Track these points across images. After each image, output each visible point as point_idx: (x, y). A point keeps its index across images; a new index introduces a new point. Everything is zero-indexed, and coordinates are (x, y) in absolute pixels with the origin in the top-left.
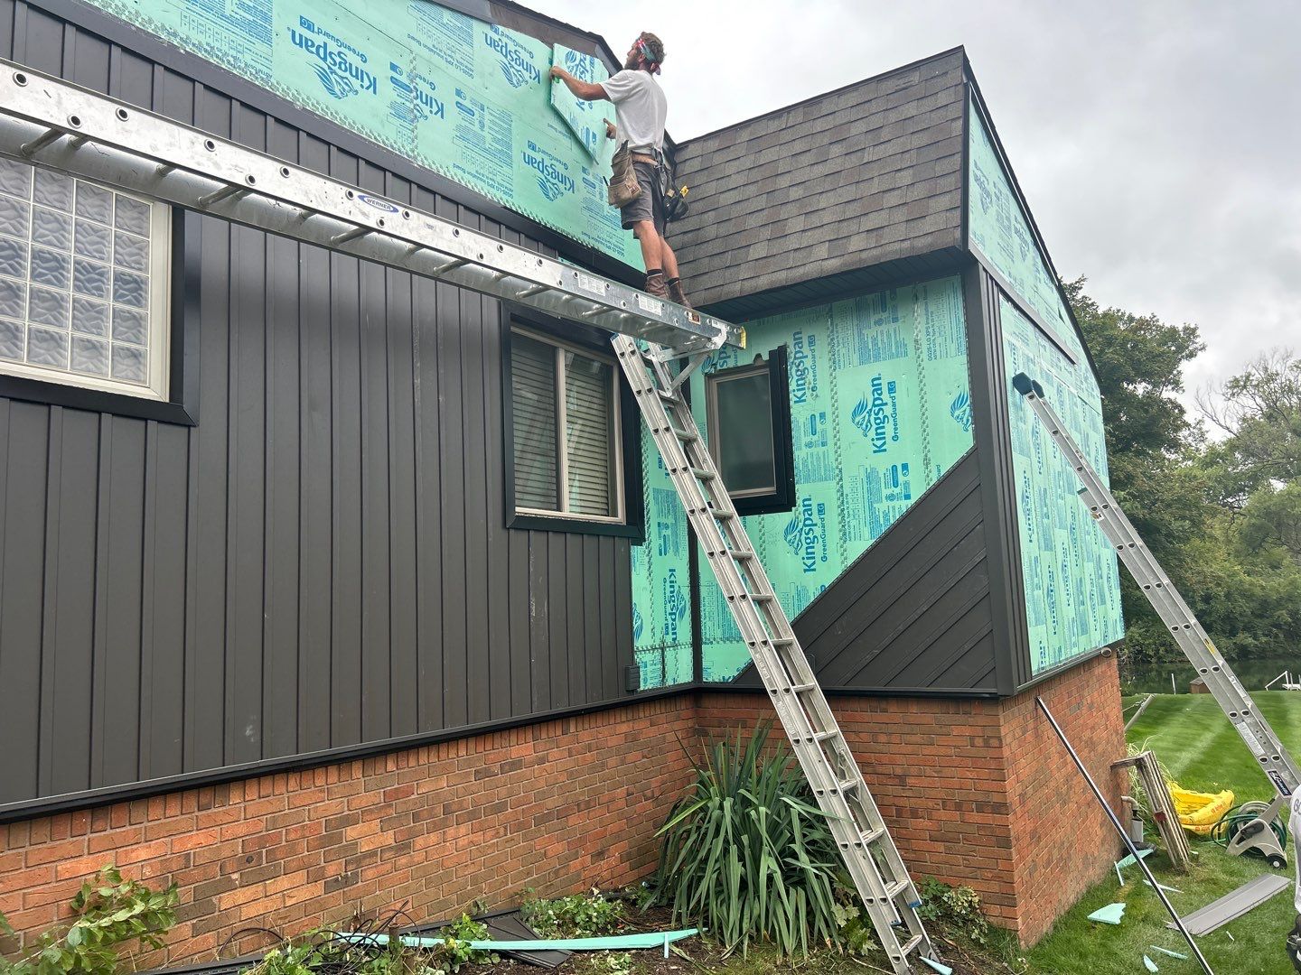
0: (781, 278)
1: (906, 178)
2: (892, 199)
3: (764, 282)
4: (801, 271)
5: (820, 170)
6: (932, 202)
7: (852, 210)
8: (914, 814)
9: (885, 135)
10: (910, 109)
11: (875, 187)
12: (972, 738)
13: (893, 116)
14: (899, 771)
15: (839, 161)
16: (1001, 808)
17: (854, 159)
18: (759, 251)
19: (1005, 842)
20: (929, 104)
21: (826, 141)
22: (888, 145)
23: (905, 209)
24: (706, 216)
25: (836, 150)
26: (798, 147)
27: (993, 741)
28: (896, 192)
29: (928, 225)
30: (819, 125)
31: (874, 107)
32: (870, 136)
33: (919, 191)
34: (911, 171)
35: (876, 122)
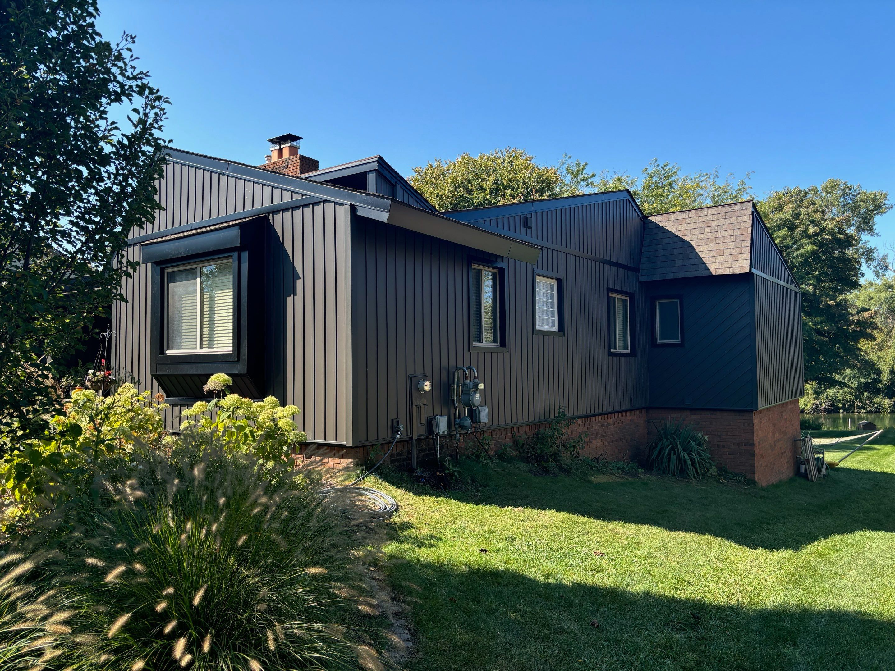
0: (688, 275)
1: (732, 245)
2: (727, 252)
3: (681, 275)
4: (695, 272)
5: (701, 236)
6: (740, 255)
7: (713, 253)
8: (724, 447)
9: (725, 228)
10: (734, 220)
11: (721, 246)
12: (744, 423)
13: (727, 221)
14: (719, 434)
15: (708, 234)
16: (753, 445)
17: (713, 235)
18: (679, 263)
19: (753, 455)
20: (740, 219)
21: (703, 226)
22: (726, 232)
23: (731, 256)
24: (658, 246)
25: (707, 230)
26: (693, 226)
27: (751, 424)
28: (728, 250)
29: (739, 264)
30: (701, 219)
31: (721, 216)
32: (719, 227)
33: (735, 251)
34: (733, 243)
35: (722, 222)
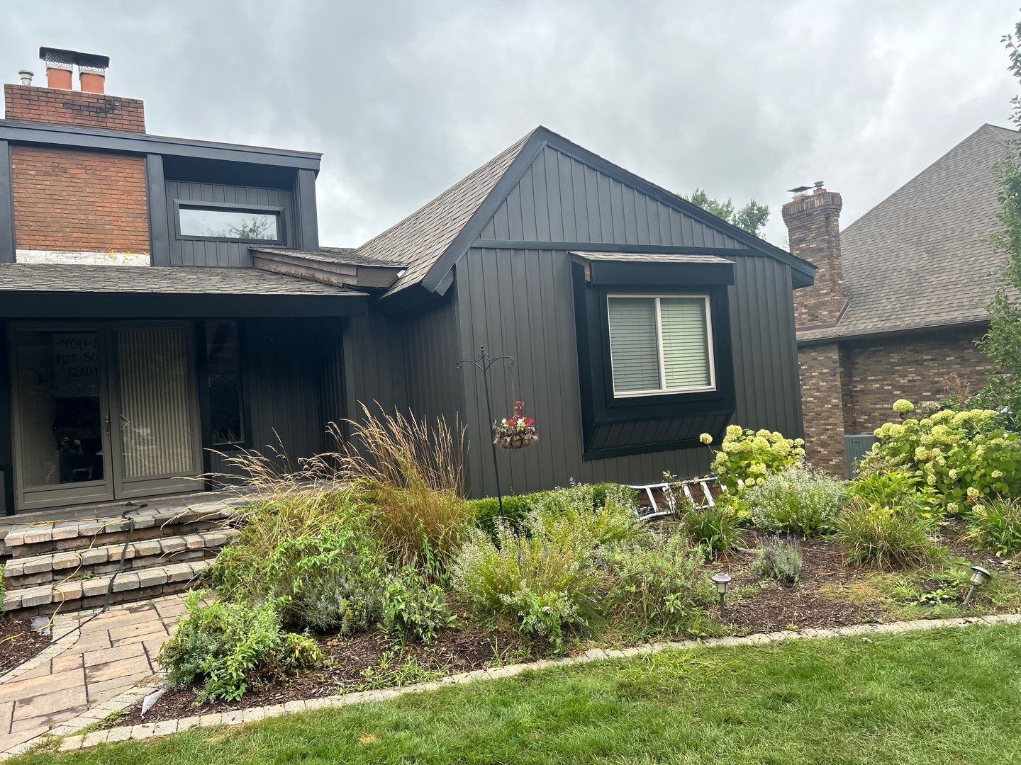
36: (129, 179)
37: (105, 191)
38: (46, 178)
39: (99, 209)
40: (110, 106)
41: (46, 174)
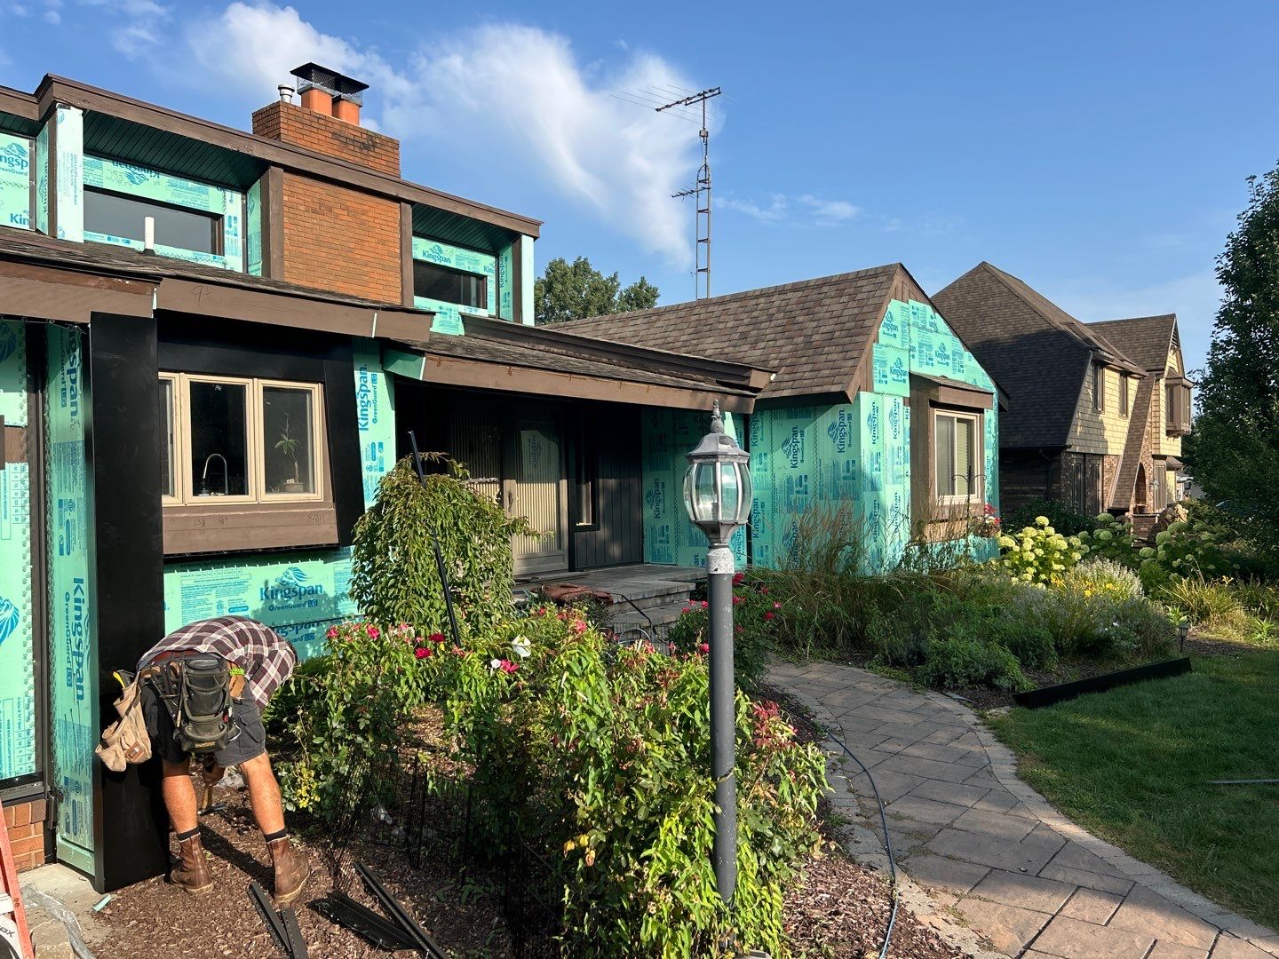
36: (383, 227)
37: (364, 238)
38: (313, 215)
39: (358, 257)
40: (371, 143)
41: (314, 211)
